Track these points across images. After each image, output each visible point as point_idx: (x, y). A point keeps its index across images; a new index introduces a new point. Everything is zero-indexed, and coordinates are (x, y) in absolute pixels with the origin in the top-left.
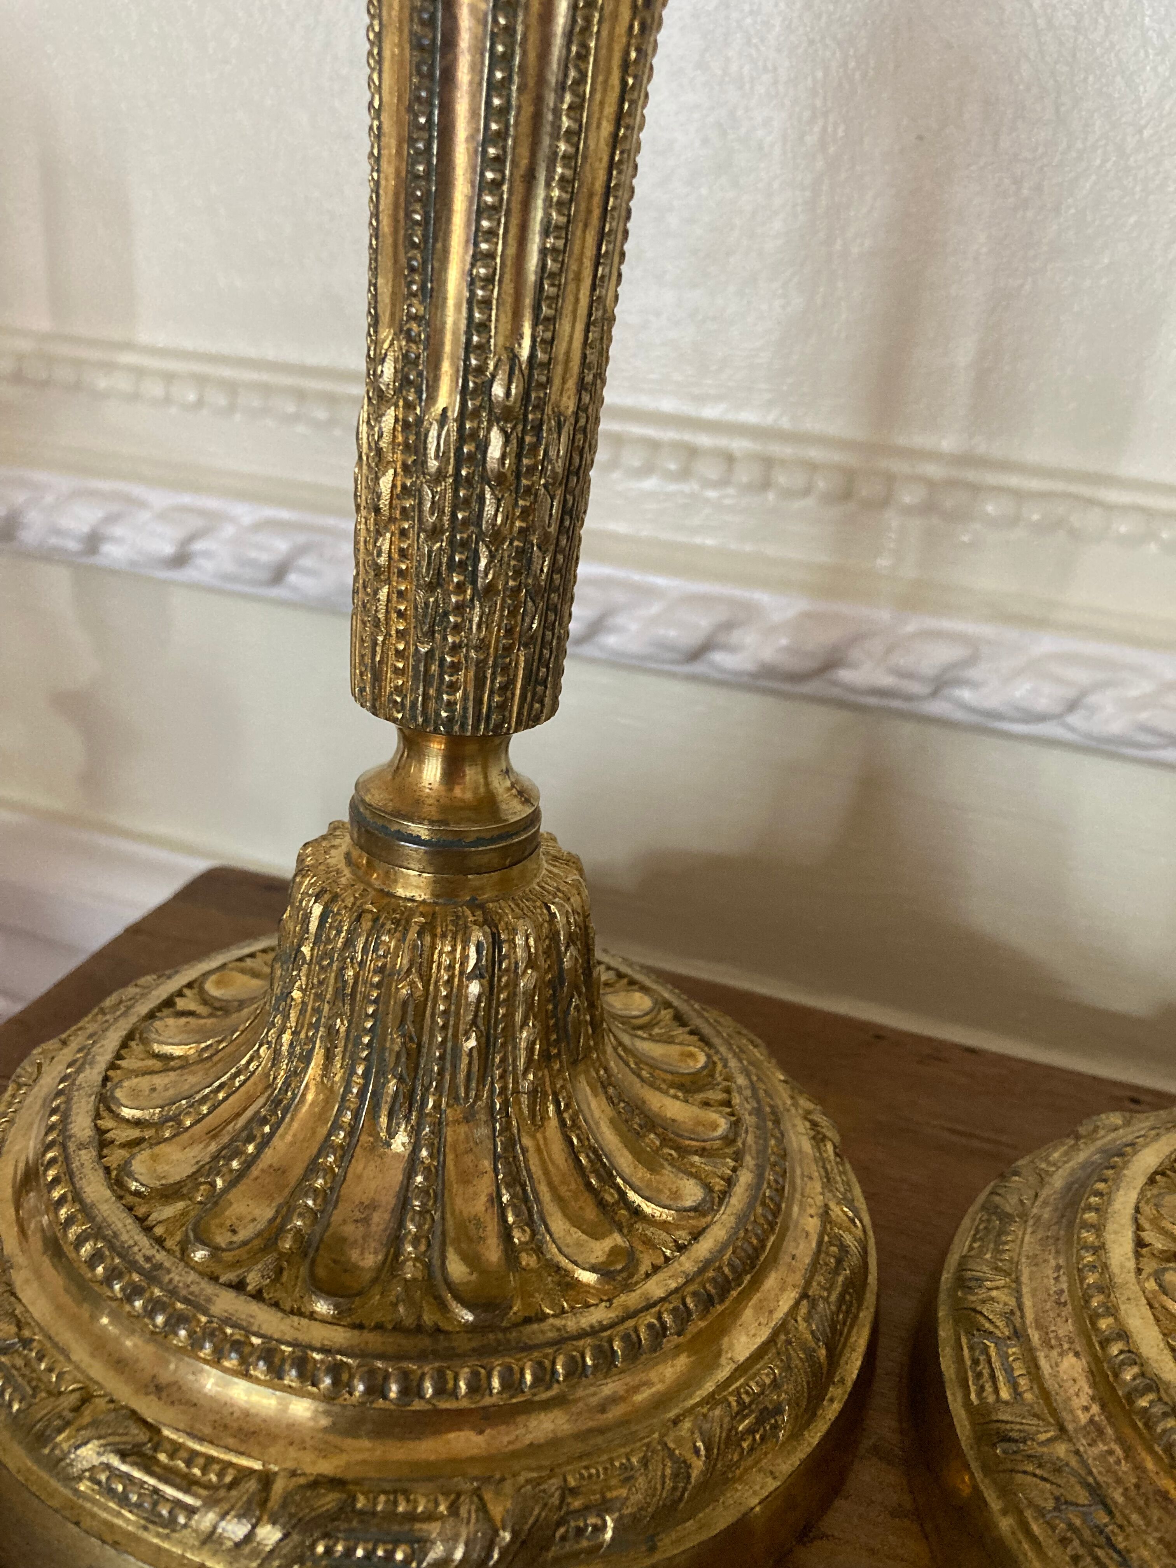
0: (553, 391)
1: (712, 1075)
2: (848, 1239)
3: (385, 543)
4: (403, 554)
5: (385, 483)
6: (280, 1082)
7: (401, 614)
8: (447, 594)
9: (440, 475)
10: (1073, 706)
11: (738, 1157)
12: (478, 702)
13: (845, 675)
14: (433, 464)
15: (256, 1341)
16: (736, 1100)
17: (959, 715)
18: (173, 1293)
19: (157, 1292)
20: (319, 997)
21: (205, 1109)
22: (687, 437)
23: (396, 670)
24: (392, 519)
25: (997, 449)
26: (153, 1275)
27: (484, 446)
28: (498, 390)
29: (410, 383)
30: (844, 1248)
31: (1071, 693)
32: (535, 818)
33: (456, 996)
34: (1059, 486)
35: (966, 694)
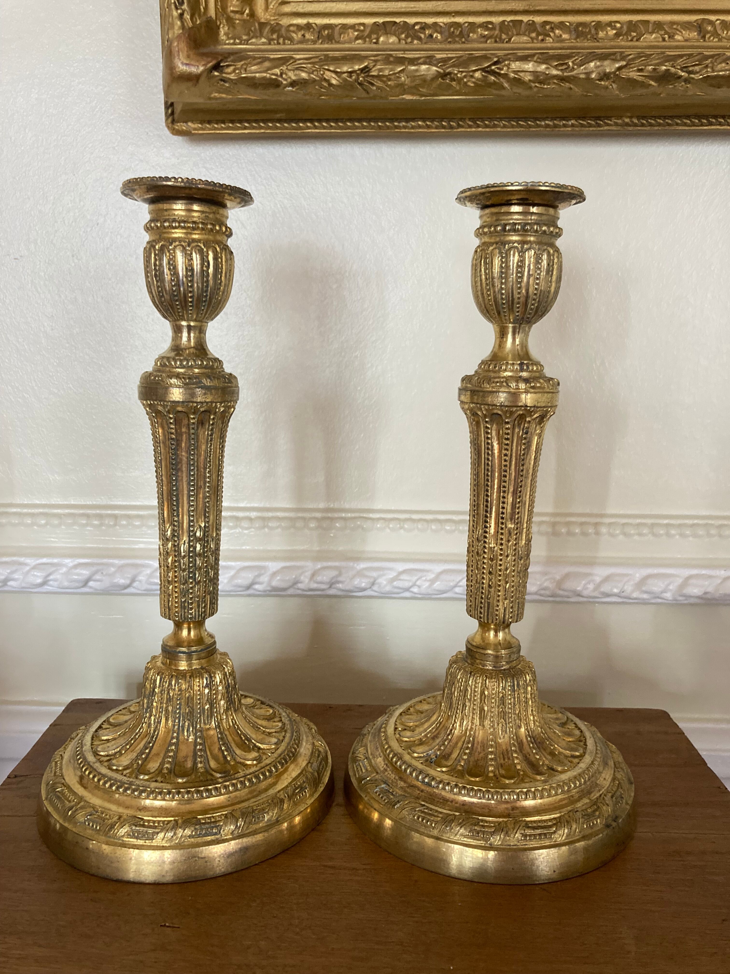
0: (210, 532)
1: (275, 714)
2: (320, 749)
3: (170, 574)
4: (176, 577)
5: (170, 560)
6: (152, 732)
7: (176, 592)
8: (188, 585)
9: (184, 556)
10: (373, 584)
11: (286, 731)
12: (199, 611)
13: (300, 586)
14: (183, 554)
15: (165, 791)
16: (283, 719)
17: (340, 593)
18: (139, 786)
19: (133, 787)
20: (161, 703)
21: (128, 747)
22: (235, 514)
23: (176, 607)
24: (172, 569)
25: (336, 505)
26: (131, 784)
27: (195, 548)
28: (198, 534)
29: (175, 536)
30: (320, 752)
31: (372, 580)
32: (215, 643)
33: (202, 694)
34: (357, 515)
35: (340, 586)
